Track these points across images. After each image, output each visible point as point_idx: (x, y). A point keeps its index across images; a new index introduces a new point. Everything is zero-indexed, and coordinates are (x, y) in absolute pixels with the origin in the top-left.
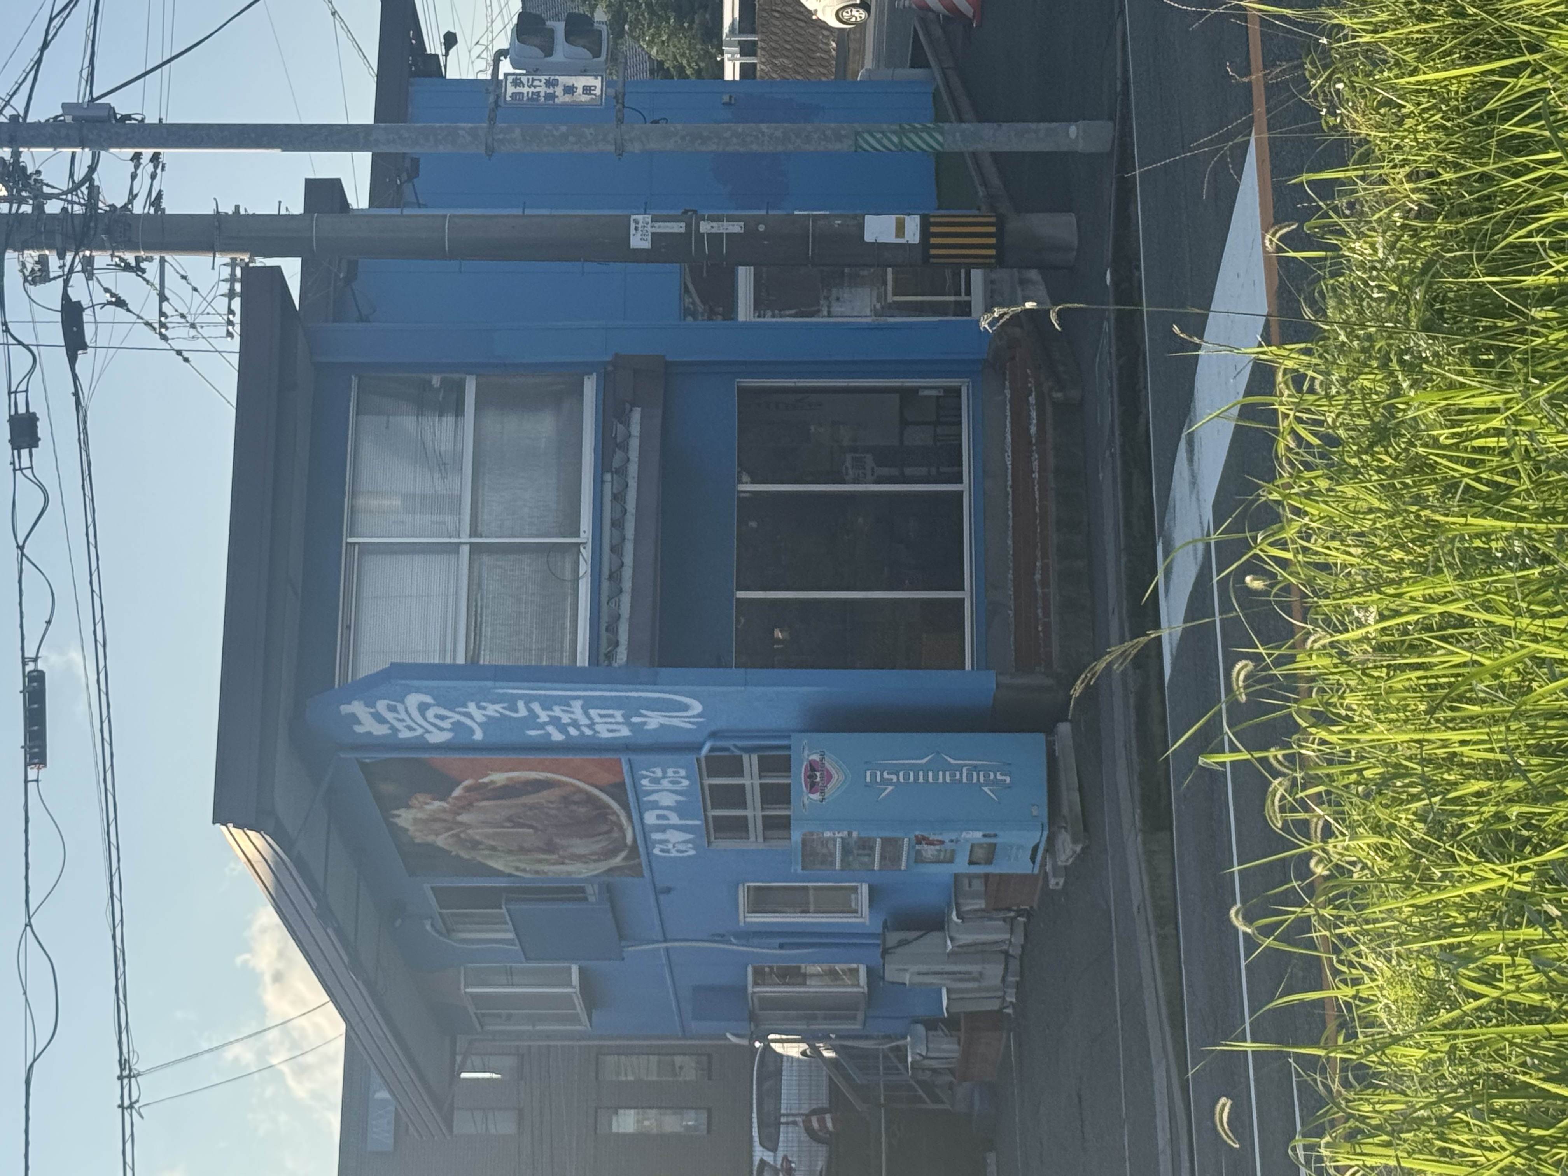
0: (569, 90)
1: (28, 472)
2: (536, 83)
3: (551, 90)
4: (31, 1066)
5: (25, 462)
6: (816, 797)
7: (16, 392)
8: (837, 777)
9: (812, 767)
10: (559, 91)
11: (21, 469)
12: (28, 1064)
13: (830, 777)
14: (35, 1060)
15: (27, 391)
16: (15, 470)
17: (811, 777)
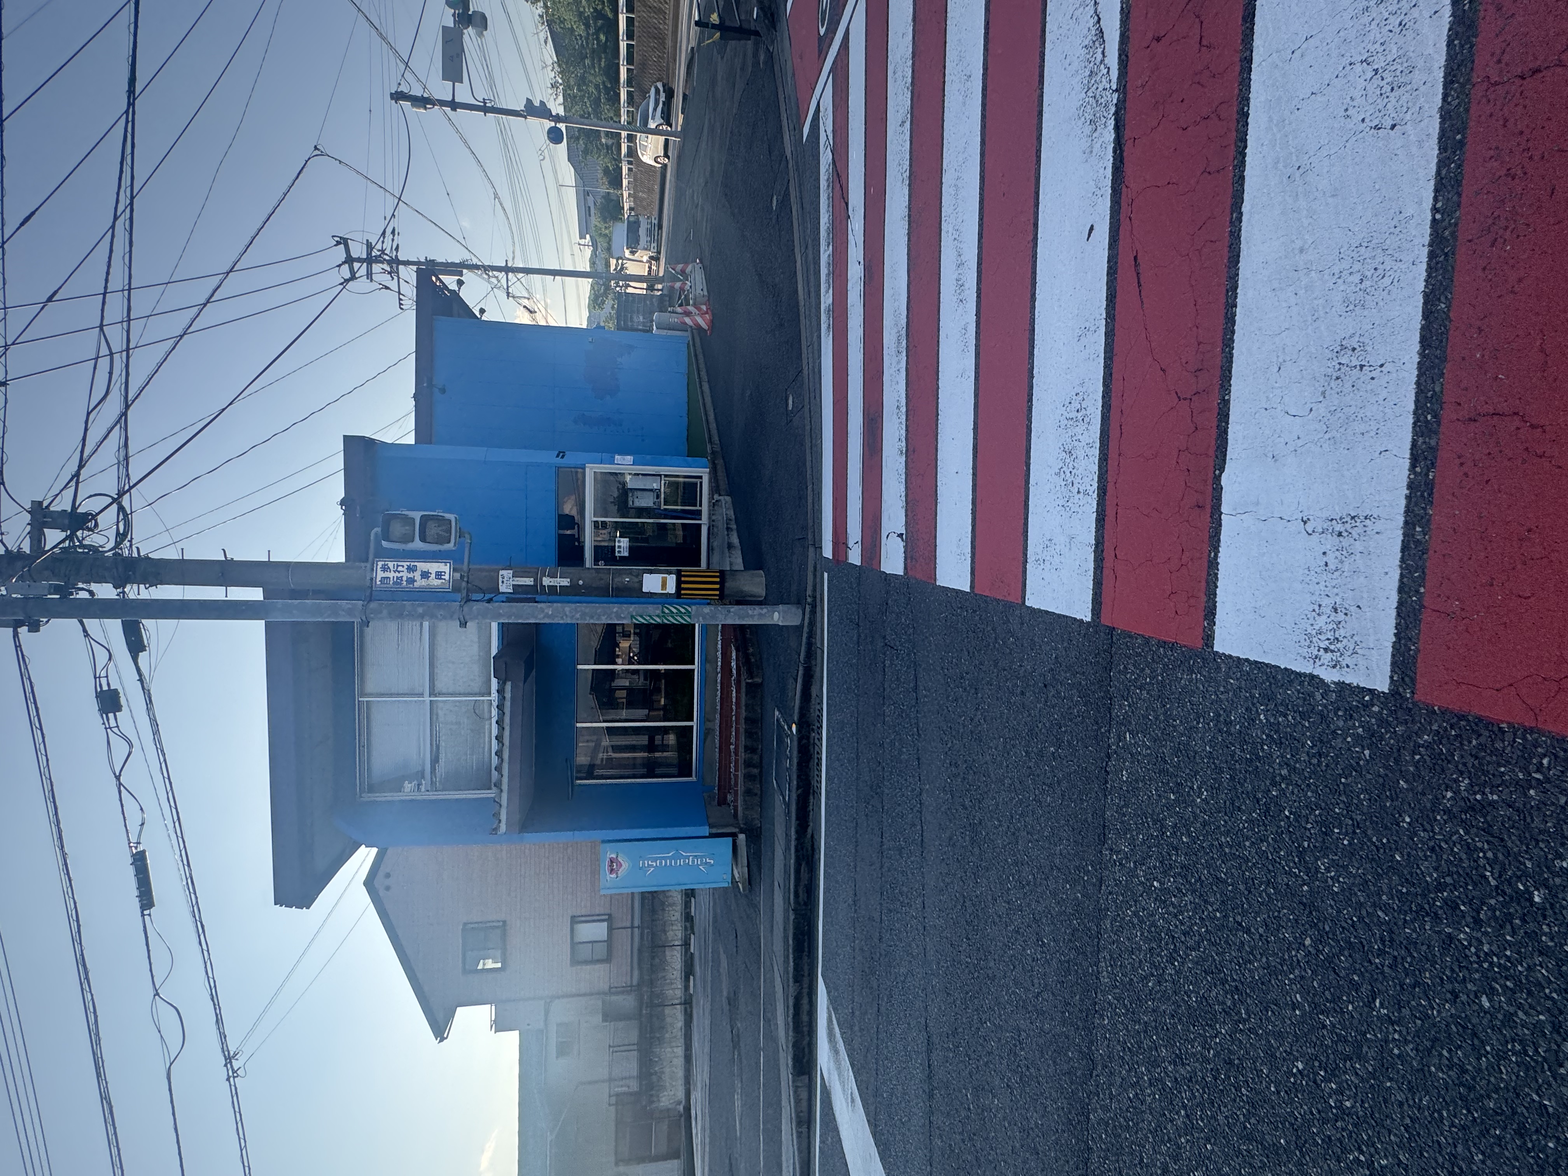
0: (425, 575)
1: (115, 730)
2: (400, 569)
3: (411, 575)
4: (169, 1068)
5: (113, 723)
6: (614, 876)
7: (99, 677)
8: (625, 866)
9: (612, 861)
10: (417, 575)
11: (110, 728)
12: (168, 1067)
13: (621, 865)
14: (171, 1064)
15: (107, 677)
16: (106, 728)
17: (611, 866)
